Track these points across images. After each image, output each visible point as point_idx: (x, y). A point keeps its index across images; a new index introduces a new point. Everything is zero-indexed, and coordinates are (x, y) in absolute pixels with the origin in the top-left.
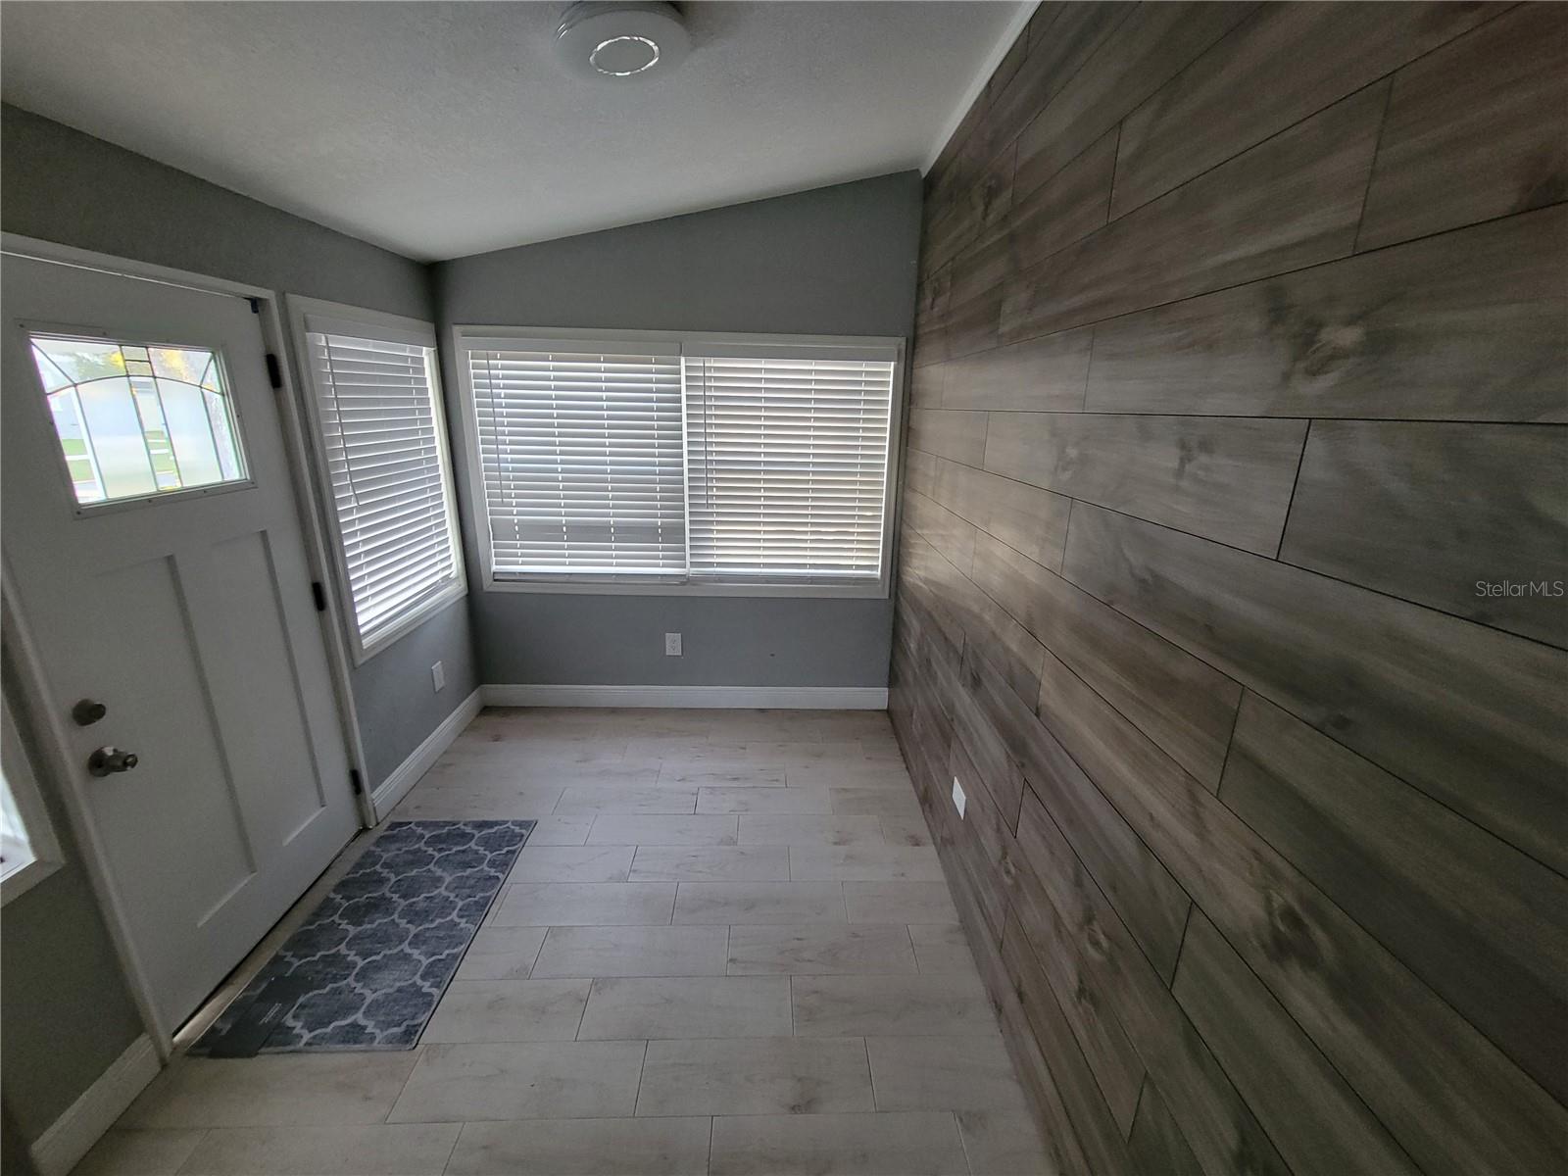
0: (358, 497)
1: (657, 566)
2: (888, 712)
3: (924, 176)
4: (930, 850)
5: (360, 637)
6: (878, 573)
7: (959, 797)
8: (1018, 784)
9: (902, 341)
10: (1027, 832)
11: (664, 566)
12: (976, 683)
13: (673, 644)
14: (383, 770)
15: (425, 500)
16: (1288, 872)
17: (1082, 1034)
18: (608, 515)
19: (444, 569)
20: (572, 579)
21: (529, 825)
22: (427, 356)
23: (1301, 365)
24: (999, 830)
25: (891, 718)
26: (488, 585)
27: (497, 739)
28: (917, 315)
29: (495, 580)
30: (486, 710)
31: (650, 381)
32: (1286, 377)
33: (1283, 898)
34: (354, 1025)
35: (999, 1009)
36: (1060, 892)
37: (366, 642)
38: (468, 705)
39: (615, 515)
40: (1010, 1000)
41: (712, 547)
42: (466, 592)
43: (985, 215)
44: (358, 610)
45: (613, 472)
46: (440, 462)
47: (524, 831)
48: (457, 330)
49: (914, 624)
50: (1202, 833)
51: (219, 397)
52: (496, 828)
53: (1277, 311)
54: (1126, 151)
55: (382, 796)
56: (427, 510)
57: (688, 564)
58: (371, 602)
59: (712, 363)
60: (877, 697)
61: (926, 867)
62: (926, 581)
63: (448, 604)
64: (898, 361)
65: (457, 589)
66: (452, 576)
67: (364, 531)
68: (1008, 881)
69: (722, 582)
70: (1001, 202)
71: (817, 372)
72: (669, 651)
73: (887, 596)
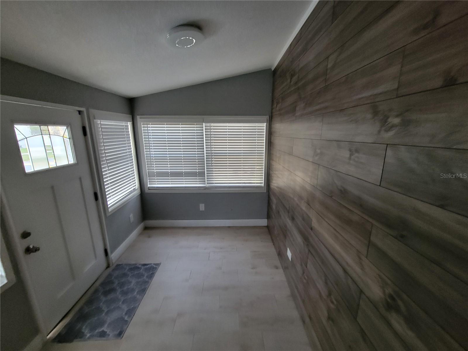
0: (108, 167)
1: (197, 184)
2: (267, 227)
3: (273, 70)
4: (281, 271)
5: (108, 208)
6: (263, 185)
7: (289, 254)
8: (307, 251)
9: (268, 117)
10: (310, 265)
11: (199, 184)
12: (293, 219)
13: (202, 207)
14: (115, 247)
15: (128, 166)
16: (389, 282)
17: (329, 332)
18: (182, 169)
19: (134, 186)
20: (171, 188)
21: (158, 265)
22: (130, 124)
23: (383, 128)
24: (301, 265)
25: (269, 228)
26: (147, 191)
27: (149, 237)
28: (272, 109)
29: (149, 189)
30: (146, 228)
31: (194, 130)
32: (379, 132)
33: (389, 291)
34: (103, 331)
35: (304, 322)
36: (320, 285)
37: (110, 210)
38: (141, 227)
39: (184, 169)
40: (307, 320)
41: (213, 178)
42: (140, 193)
43: (291, 82)
44: (108, 200)
45: (184, 157)
46: (133, 155)
47: (157, 267)
48: (138, 117)
49: (274, 200)
50: (362, 268)
51: (68, 140)
52: (148, 266)
53: (375, 113)
54: (330, 66)
55: (114, 256)
56: (129, 169)
57: (206, 183)
58: (112, 197)
59: (212, 125)
60: (263, 222)
61: (280, 276)
62: (277, 187)
63: (135, 197)
64: (267, 123)
65: (138, 192)
66: (136, 188)
67: (110, 176)
68: (305, 281)
69: (216, 188)
70: (295, 79)
71: (244, 126)
72: (201, 209)
73: (266, 192)
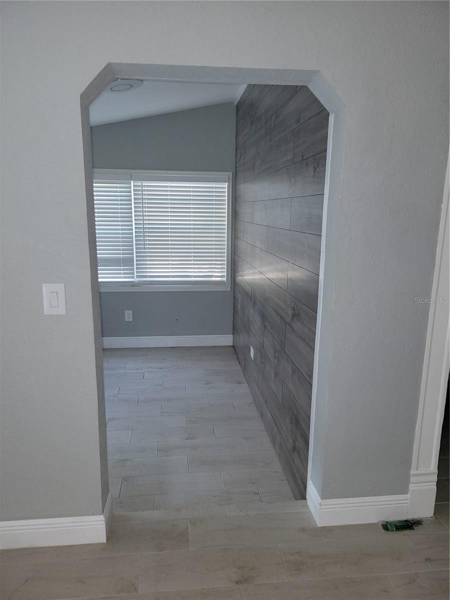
1: (121, 278)
2: (233, 346)
3: (236, 104)
6: (225, 279)
9: (230, 174)
11: (124, 278)
13: (128, 316)
25: (235, 350)
28: (236, 163)
31: (117, 191)
49: (239, 297)
57: (135, 277)
59: (145, 183)
60: (228, 340)
64: (229, 182)
69: (151, 284)
71: (193, 187)
72: (126, 320)
73: (229, 290)
